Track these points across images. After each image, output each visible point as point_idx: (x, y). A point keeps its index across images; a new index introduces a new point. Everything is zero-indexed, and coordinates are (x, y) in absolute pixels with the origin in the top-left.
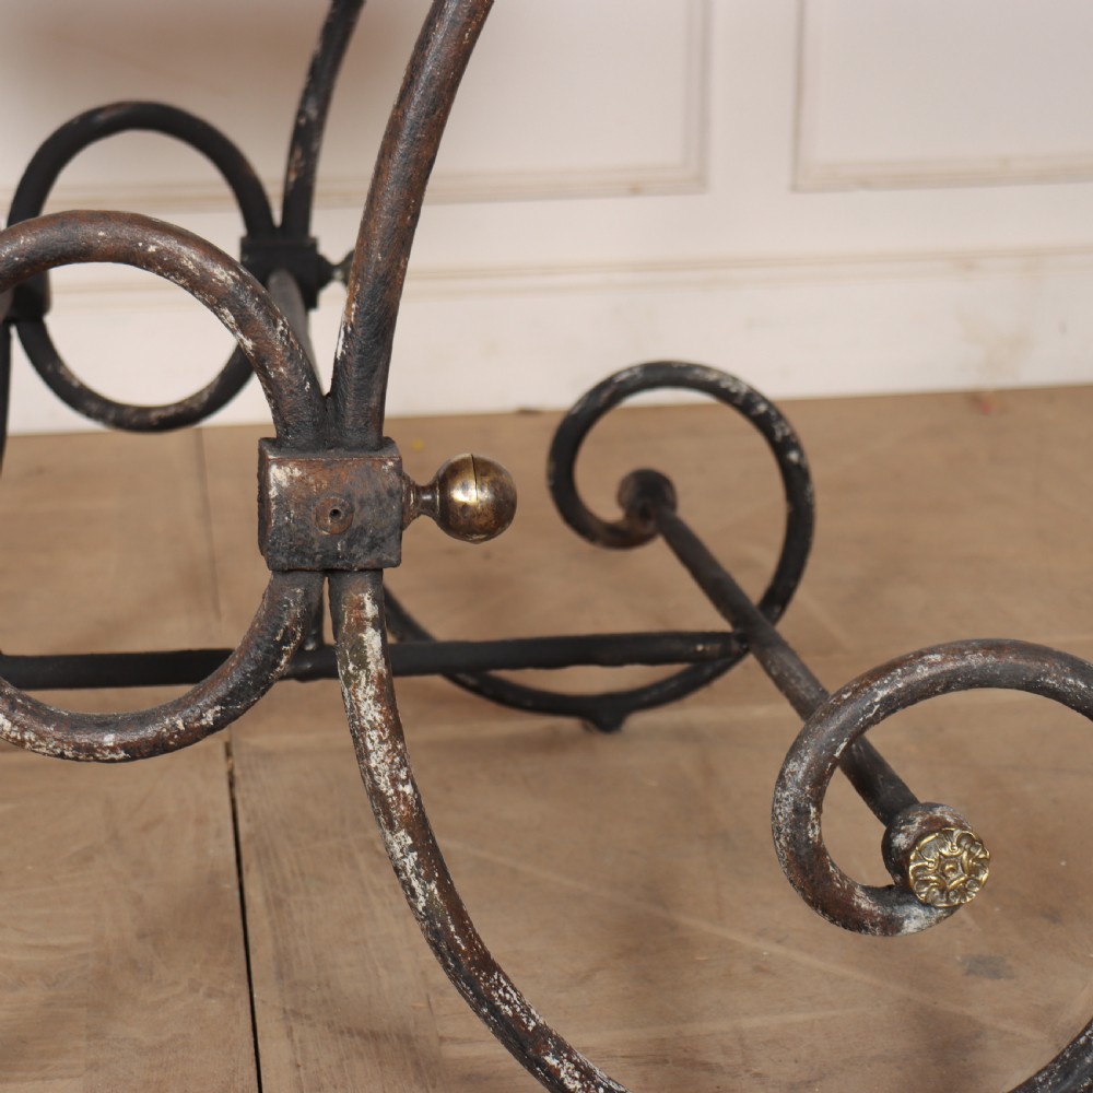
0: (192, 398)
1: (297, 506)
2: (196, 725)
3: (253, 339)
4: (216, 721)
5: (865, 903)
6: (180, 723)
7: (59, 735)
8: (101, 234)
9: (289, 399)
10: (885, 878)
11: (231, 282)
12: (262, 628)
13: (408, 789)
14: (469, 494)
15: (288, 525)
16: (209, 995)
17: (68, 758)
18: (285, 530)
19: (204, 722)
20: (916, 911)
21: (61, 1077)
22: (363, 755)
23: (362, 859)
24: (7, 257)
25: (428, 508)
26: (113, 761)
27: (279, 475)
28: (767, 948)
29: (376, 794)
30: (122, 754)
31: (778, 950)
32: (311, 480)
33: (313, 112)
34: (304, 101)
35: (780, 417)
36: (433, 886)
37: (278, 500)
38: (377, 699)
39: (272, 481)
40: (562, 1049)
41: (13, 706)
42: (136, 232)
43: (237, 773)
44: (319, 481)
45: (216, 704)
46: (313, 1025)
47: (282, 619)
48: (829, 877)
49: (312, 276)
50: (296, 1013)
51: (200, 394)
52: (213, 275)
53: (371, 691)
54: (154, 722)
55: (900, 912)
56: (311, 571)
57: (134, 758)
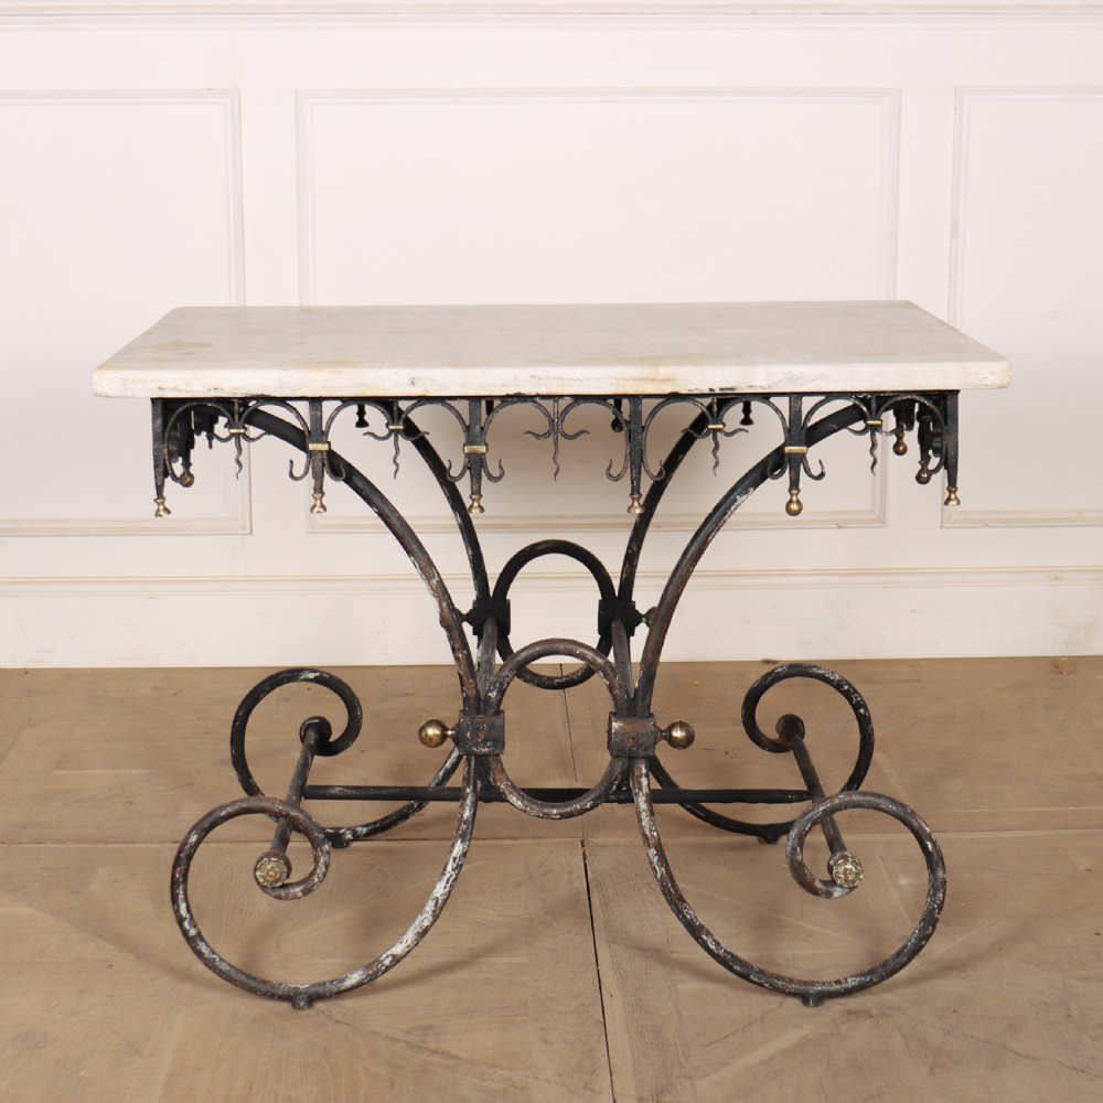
0: (573, 674)
1: (621, 735)
2: (584, 808)
4: (591, 806)
5: (819, 885)
6: (579, 809)
8: (562, 647)
9: (620, 700)
10: (828, 878)
13: (655, 834)
14: (678, 733)
15: (617, 742)
16: (577, 934)
17: (540, 817)
19: (587, 807)
20: (839, 889)
21: (518, 956)
22: (640, 821)
23: (644, 891)
25: (665, 738)
26: (555, 819)
27: (615, 725)
28: (815, 929)
29: (644, 835)
30: (559, 817)
31: (822, 930)
32: (626, 727)
33: (635, 547)
35: (855, 691)
36: (663, 869)
37: (615, 733)
38: (645, 802)
39: (613, 727)
40: (708, 933)
41: (523, 799)
42: (573, 647)
43: (587, 853)
44: (629, 728)
45: (591, 802)
46: (619, 945)
47: (614, 773)
48: (805, 874)
49: (633, 620)
50: (612, 941)
53: (644, 798)
54: (569, 806)
55: (831, 889)
56: (625, 757)
57: (562, 818)
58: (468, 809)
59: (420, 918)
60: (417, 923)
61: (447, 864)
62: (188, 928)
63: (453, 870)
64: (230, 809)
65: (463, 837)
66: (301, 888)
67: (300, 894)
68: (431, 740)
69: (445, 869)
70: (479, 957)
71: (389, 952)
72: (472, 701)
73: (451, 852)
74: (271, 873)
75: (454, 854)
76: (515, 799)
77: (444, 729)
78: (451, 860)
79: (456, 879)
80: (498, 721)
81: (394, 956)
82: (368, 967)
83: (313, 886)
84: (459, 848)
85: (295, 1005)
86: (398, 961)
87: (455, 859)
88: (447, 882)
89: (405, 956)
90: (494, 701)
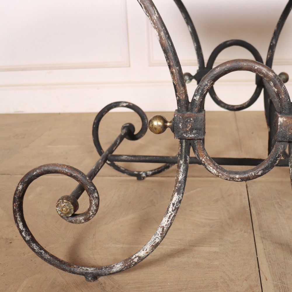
0: (244, 104)
1: (284, 127)
2: (257, 174)
3: (277, 89)
4: (261, 174)
6: (253, 174)
7: (227, 175)
8: (245, 64)
9: (284, 103)
11: (273, 76)
12: (273, 154)
15: (282, 131)
16: (245, 232)
17: (228, 180)
18: (281, 132)
19: (259, 174)
21: (214, 247)
24: (224, 69)
26: (238, 181)
27: (281, 120)
30: (240, 180)
32: (288, 121)
33: (274, 42)
34: (272, 40)
37: (280, 125)
39: (279, 121)
41: (217, 168)
42: (252, 64)
44: (290, 122)
45: (262, 170)
46: (268, 241)
47: (278, 152)
50: (264, 238)
51: (246, 103)
52: (269, 74)
54: (247, 173)
56: (286, 142)
57: (242, 181)
58: (181, 174)
59: (154, 237)
60: (152, 240)
61: (169, 207)
62: (25, 236)
63: (173, 211)
64: (38, 171)
65: (178, 191)
66: (83, 217)
67: (83, 221)
68: (156, 129)
69: (168, 210)
70: (193, 246)
71: (137, 255)
72: (183, 103)
73: (171, 200)
74: (64, 209)
75: (173, 201)
76: (211, 168)
77: (165, 121)
78: (171, 205)
79: (174, 216)
80: (200, 115)
81: (139, 257)
82: (126, 261)
83: (90, 217)
84: (176, 198)
85: (87, 279)
86: (142, 260)
87: (173, 204)
88: (169, 218)
89: (145, 257)
90: (198, 103)
